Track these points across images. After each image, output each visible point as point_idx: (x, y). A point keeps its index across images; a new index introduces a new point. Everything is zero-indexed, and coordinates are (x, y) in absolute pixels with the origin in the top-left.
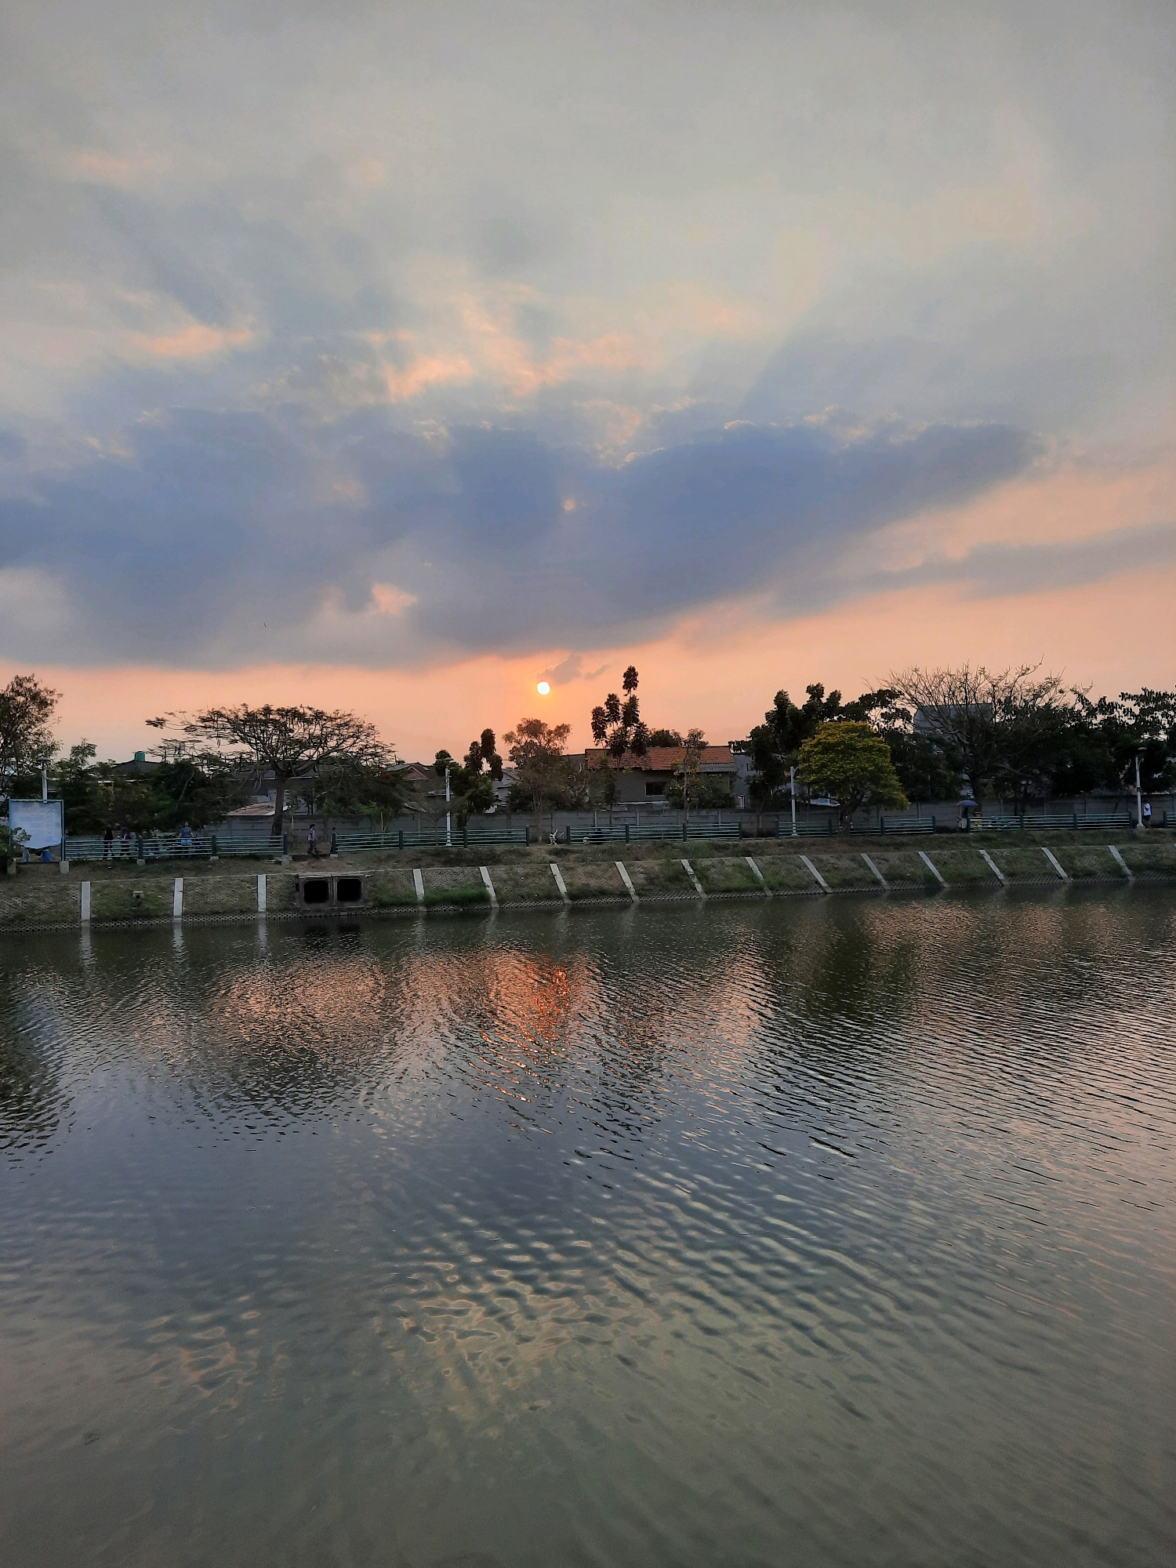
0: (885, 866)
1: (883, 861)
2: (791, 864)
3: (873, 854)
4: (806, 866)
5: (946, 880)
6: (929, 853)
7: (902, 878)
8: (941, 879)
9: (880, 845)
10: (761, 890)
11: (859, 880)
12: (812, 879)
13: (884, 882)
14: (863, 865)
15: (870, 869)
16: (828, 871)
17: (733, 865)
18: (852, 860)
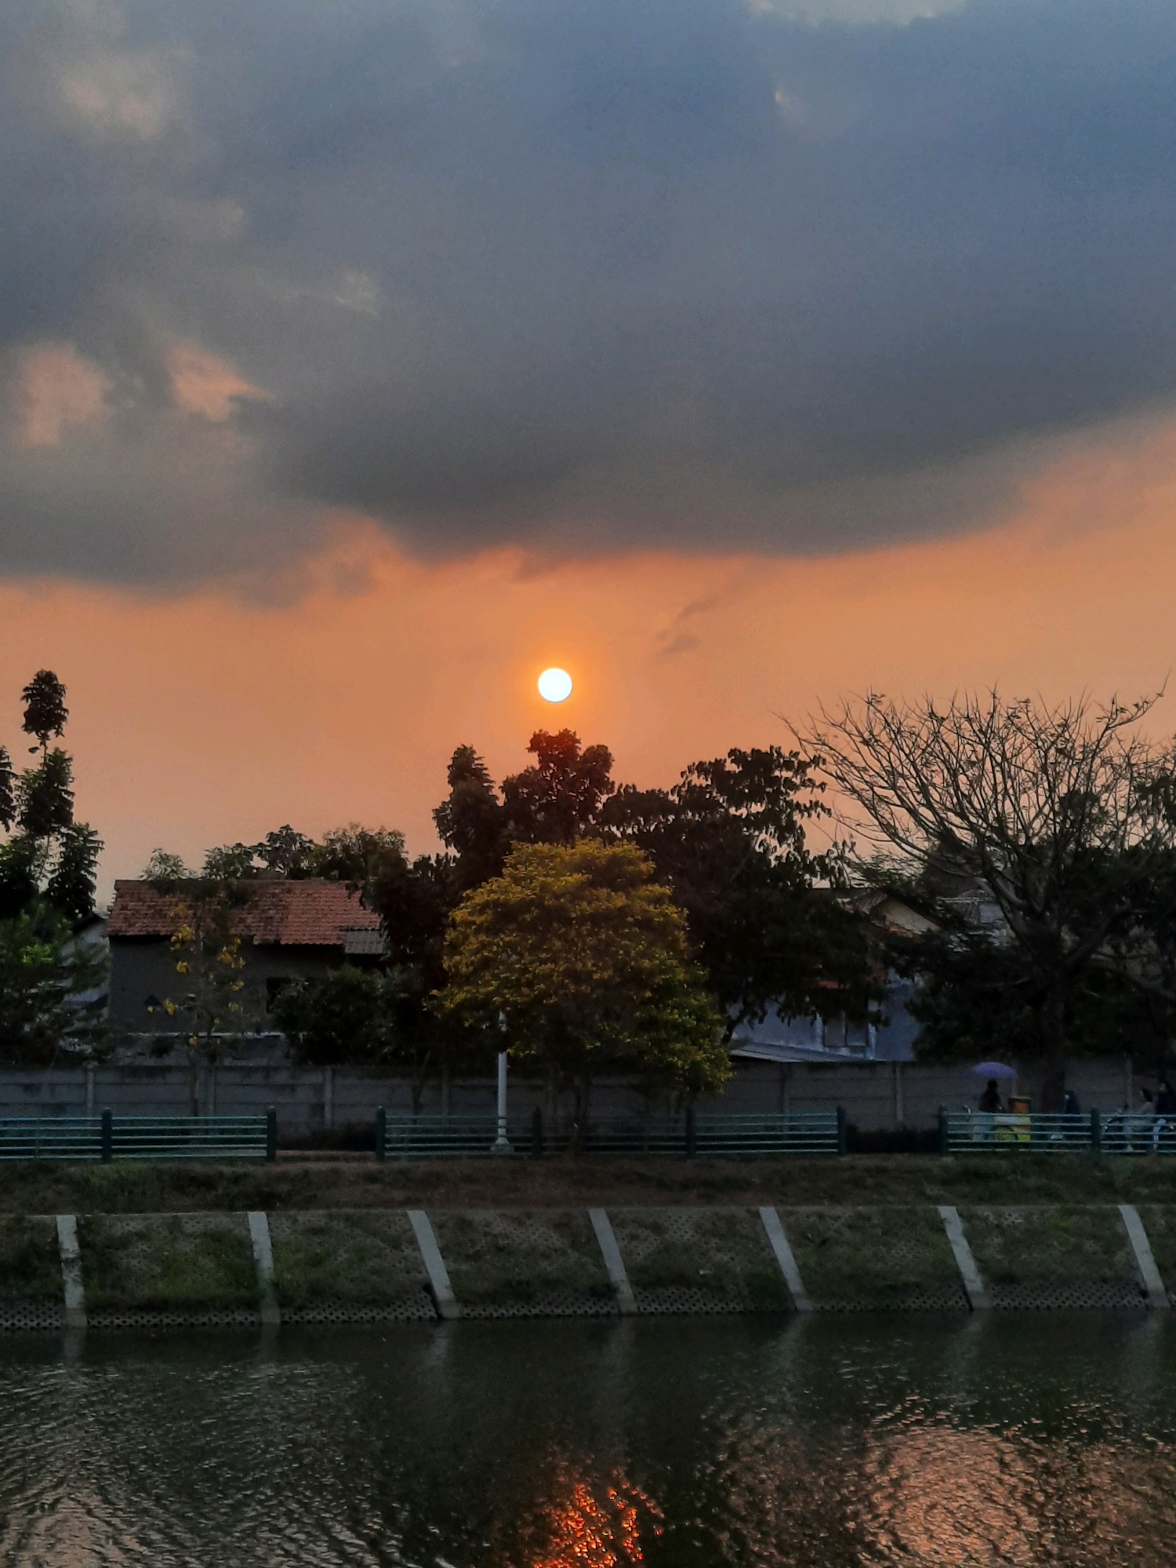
0: (645, 1249)
1: (646, 1233)
2: (374, 1234)
3: (626, 1211)
4: (413, 1241)
5: (811, 1290)
6: (791, 1213)
7: (681, 1280)
8: (794, 1284)
9: (662, 1184)
10: (252, 1305)
11: (550, 1283)
12: (420, 1277)
13: (626, 1291)
14: (586, 1242)
15: (597, 1254)
16: (476, 1257)
17: (205, 1234)
18: (560, 1226)
